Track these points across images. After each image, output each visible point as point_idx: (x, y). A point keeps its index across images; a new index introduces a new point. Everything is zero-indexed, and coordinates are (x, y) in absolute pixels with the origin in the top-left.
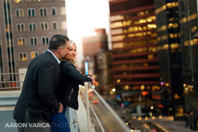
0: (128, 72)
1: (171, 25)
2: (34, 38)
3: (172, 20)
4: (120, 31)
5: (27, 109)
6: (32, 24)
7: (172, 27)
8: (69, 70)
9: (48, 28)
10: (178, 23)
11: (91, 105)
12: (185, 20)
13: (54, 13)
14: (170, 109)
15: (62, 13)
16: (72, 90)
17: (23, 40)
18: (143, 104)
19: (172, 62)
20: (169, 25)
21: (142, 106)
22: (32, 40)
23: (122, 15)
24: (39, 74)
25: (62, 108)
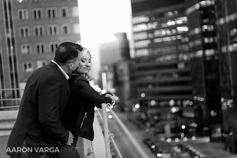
0: (154, 85)
1: (205, 27)
2: (40, 45)
3: (207, 22)
4: (144, 36)
5: (23, 140)
6: (39, 27)
7: (207, 30)
8: (81, 87)
9: (58, 32)
10: (214, 24)
11: (111, 134)
12: (222, 21)
13: (64, 14)
14: (206, 129)
15: (75, 14)
16: (86, 114)
17: (28, 47)
18: (173, 122)
19: (207, 72)
20: (202, 27)
21: (171, 125)
22: (38, 47)
23: (146, 16)
24: (39, 94)
25: (71, 139)
